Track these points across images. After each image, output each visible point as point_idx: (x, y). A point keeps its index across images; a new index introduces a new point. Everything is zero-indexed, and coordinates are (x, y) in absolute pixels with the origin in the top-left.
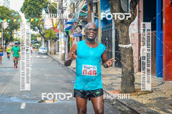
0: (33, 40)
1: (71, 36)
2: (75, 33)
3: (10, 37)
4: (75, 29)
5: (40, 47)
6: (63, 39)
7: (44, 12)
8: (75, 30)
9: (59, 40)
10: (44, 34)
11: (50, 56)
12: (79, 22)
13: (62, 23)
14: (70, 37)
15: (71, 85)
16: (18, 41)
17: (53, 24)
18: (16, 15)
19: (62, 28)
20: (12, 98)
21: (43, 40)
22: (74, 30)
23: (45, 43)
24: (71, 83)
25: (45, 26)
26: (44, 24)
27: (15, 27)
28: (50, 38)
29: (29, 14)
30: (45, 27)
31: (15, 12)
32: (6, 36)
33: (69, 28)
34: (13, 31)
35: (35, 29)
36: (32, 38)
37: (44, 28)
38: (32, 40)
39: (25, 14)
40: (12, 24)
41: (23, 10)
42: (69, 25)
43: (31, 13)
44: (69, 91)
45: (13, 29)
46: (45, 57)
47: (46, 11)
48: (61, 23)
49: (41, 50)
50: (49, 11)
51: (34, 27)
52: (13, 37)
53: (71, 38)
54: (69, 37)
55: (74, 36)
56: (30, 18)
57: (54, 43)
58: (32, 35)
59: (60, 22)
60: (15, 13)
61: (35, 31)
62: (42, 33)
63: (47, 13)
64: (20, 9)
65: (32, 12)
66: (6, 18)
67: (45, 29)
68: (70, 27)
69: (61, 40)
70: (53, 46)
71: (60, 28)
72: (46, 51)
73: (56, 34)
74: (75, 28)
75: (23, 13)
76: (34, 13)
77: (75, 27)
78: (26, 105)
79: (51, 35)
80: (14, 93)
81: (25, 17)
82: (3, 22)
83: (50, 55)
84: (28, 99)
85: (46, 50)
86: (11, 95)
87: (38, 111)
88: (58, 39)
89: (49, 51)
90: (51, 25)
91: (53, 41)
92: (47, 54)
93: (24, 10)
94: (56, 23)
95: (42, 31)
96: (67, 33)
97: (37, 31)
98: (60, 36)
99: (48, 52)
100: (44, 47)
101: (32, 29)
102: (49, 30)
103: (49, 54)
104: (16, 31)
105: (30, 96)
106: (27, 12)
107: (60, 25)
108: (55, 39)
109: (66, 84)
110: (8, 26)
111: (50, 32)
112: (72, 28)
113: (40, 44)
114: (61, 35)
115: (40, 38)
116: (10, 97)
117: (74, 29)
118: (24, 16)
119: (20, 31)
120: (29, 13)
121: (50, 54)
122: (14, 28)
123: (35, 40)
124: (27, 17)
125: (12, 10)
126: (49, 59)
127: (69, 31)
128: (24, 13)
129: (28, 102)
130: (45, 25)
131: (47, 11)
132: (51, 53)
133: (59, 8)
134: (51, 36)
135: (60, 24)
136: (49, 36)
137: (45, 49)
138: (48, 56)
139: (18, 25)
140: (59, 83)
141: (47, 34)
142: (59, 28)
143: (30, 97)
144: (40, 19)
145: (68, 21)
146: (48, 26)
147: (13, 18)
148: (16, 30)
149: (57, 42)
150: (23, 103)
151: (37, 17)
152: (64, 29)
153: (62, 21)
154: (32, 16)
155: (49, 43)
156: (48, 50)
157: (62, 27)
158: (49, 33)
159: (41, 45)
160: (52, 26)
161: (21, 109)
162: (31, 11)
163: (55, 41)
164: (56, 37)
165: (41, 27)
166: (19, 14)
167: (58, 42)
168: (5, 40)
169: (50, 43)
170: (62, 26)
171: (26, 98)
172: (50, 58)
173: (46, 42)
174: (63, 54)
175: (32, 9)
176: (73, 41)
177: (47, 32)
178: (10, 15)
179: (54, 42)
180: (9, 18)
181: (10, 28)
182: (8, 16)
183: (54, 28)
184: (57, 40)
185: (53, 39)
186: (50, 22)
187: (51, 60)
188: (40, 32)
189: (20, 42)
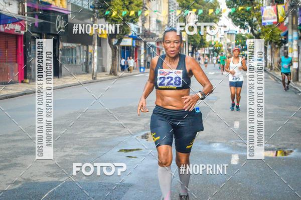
0: (240, 45)
3: (200, 40)
6: (295, 43)
9: (287, 45)
10: (260, 34)
11: (271, 73)
13: (294, 14)
16: (212, 46)
17: (277, 15)
18: (211, 1)
19: (294, 24)
20: (214, 145)
25: (264, 19)
26: (262, 16)
28: (271, 41)
30: (263, 22)
32: (193, 38)
35: (244, 24)
36: (238, 41)
38: (237, 44)
40: (203, 17)
48: (292, 15)
51: (242, 22)
52: (205, 40)
56: (236, 6)
57: (278, 51)
58: (238, 37)
59: (290, 13)
61: (244, 29)
62: (256, 32)
66: (194, 7)
67: (263, 24)
69: (292, 45)
70: (276, 55)
71: (290, 23)
73: (282, 33)
78: (239, 157)
79: (273, 35)
80: (215, 136)
81: (227, 5)
82: (189, 14)
83: (270, 71)
84: (241, 147)
86: (211, 141)
87: (262, 169)
88: (285, 42)
89: (268, 64)
90: (274, 18)
91: (277, 46)
92: (265, 70)
94: (284, 14)
95: (255, 29)
97: (248, 28)
98: (290, 38)
99: (266, 66)
101: (239, 26)
102: (270, 26)
107: (291, 18)
108: (279, 42)
110: (197, 20)
114: (292, 35)
116: (210, 143)
118: (225, 4)
121: (269, 69)
123: (242, 46)
124: (230, 5)
129: (242, 154)
130: (264, 18)
132: (271, 67)
134: (272, 38)
135: (290, 15)
136: (270, 37)
139: (213, 19)
140: (293, 122)
141: (266, 34)
142: (288, 23)
143: (245, 145)
144: (255, 8)
146: (268, 19)
147: (205, 7)
149: (282, 48)
150: (234, 154)
151: (248, 3)
152: (299, 24)
153: (295, 11)
154: (239, 3)
155: (268, 51)
156: (266, 63)
157: (294, 21)
160: (276, 20)
161: (232, 165)
163: (280, 46)
164: (280, 39)
165: (255, 21)
167: (286, 48)
168: (192, 45)
169: (271, 51)
170: (294, 19)
171: (238, 146)
172: (270, 77)
174: (295, 69)
177: (266, 31)
178: (200, 2)
179: (277, 48)
180: (199, 6)
182: (197, 3)
183: (279, 23)
184: (283, 44)
185: (276, 43)
186: (272, 13)
187: (274, 80)
188: (252, 31)
189: (216, 49)
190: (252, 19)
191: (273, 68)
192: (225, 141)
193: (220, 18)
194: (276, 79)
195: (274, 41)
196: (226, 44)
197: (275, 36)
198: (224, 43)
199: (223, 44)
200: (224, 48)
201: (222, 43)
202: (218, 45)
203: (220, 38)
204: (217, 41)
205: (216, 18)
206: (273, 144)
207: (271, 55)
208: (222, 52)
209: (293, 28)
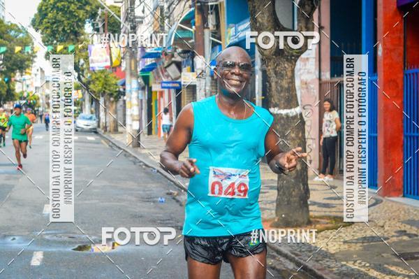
1: (156, 88)
2: (164, 80)
3: (5, 89)
4: (166, 71)
5: (79, 113)
6: (134, 95)
7: (88, 28)
8: (166, 74)
9: (125, 98)
10: (89, 83)
11: (105, 136)
12: (176, 54)
13: (133, 55)
14: (154, 89)
15: (155, 207)
16: (25, 98)
17: (111, 58)
18: (21, 35)
19: (133, 69)
20: (9, 240)
21: (87, 97)
22: (162, 73)
23: (92, 104)
24: (154, 202)
25: (92, 62)
26: (90, 58)
27: (17, 66)
28: (104, 92)
29: (53, 34)
31: (19, 29)
33: (151, 68)
34: (12, 74)
37: (88, 69)
39: (42, 33)
40: (11, 58)
41: (37, 24)
42: (149, 61)
43: (57, 30)
44: (150, 221)
45: (13, 71)
46: (91, 138)
47: (93, 25)
48: (130, 57)
49: (82, 123)
50: (100, 25)
52: (14, 90)
53: (156, 92)
54: (150, 89)
55: (163, 87)
56: (56, 44)
57: (114, 106)
59: (128, 54)
60: (19, 31)
62: (83, 79)
63: (97, 30)
64: (29, 22)
65: (60, 29)
67: (91, 69)
68: (152, 64)
69: (131, 98)
70: (111, 111)
71: (128, 68)
72: (93, 124)
73: (119, 82)
74: (166, 68)
75: (37, 30)
76: (63, 30)
77: (166, 65)
78: (44, 255)
79: (106, 84)
80: (14, 226)
81: (44, 41)
83: (104, 133)
84: (48, 241)
85: (95, 122)
86: (7, 233)
87: (74, 271)
88: (124, 94)
89: (101, 124)
90: (106, 61)
91: (112, 99)
92: (96, 132)
93: (41, 23)
94: (119, 56)
95: (83, 76)
96: (146, 79)
97: (73, 75)
98: (128, 88)
99: (99, 126)
100: (91, 115)
102: (102, 72)
103: (101, 130)
104: (22, 75)
105: (55, 234)
106: (47, 28)
107: (128, 61)
108: (115, 94)
109: (144, 204)
110: (2, 62)
111: (103, 76)
112: (158, 67)
113: (79, 108)
114: (131, 84)
115: (80, 91)
116: (5, 236)
117: (162, 71)
118: (41, 39)
119: (30, 74)
120: (53, 31)
121: (103, 131)
122: (14, 67)
124: (47, 42)
125: (9, 24)
126: (102, 143)
127: (151, 74)
128: (40, 31)
129: (50, 250)
130: (92, 60)
131: (97, 25)
132: (105, 128)
133: (127, 19)
134: (105, 88)
135: (128, 57)
136: (102, 86)
137: (91, 118)
138: (98, 137)
139: (25, 61)
140: (126, 204)
141: (98, 82)
142: (126, 69)
143: (55, 238)
144: (80, 46)
145: (148, 51)
146: (98, 62)
147: (12, 43)
148: (21, 72)
149: (121, 103)
150: (37, 251)
151: (72, 40)
152: (139, 70)
153: (134, 52)
154: (59, 39)
156: (99, 122)
157: (133, 66)
158: (100, 79)
159: (81, 110)
160: (108, 64)
161: (32, 266)
162: (57, 27)
163: (117, 99)
164: (117, 89)
165: (82, 65)
166: (27, 32)
167: (124, 101)
169: (105, 106)
170: (133, 62)
171: (44, 240)
172: (103, 141)
173: (94, 103)
174: (135, 130)
175: (60, 21)
176: (160, 99)
177: (97, 79)
178: (5, 36)
179: (113, 102)
180: (4, 42)
181: (7, 68)
182: (2, 38)
183: (115, 68)
184: (122, 97)
185: (111, 95)
186: (103, 54)
187: (107, 146)
188: (79, 78)
189: (30, 103)
190: (79, 62)
191: (108, 129)
192: (27, 233)
193: (35, 59)
194: (111, 144)
195: (108, 92)
196: (44, 97)
197: (110, 86)
198: (42, 95)
199: (40, 96)
200: (41, 101)
201: (38, 94)
202: (32, 98)
203: (36, 88)
204: (31, 92)
205: (28, 60)
206: (95, 235)
207: (105, 111)
208: (39, 107)
209: (132, 75)
